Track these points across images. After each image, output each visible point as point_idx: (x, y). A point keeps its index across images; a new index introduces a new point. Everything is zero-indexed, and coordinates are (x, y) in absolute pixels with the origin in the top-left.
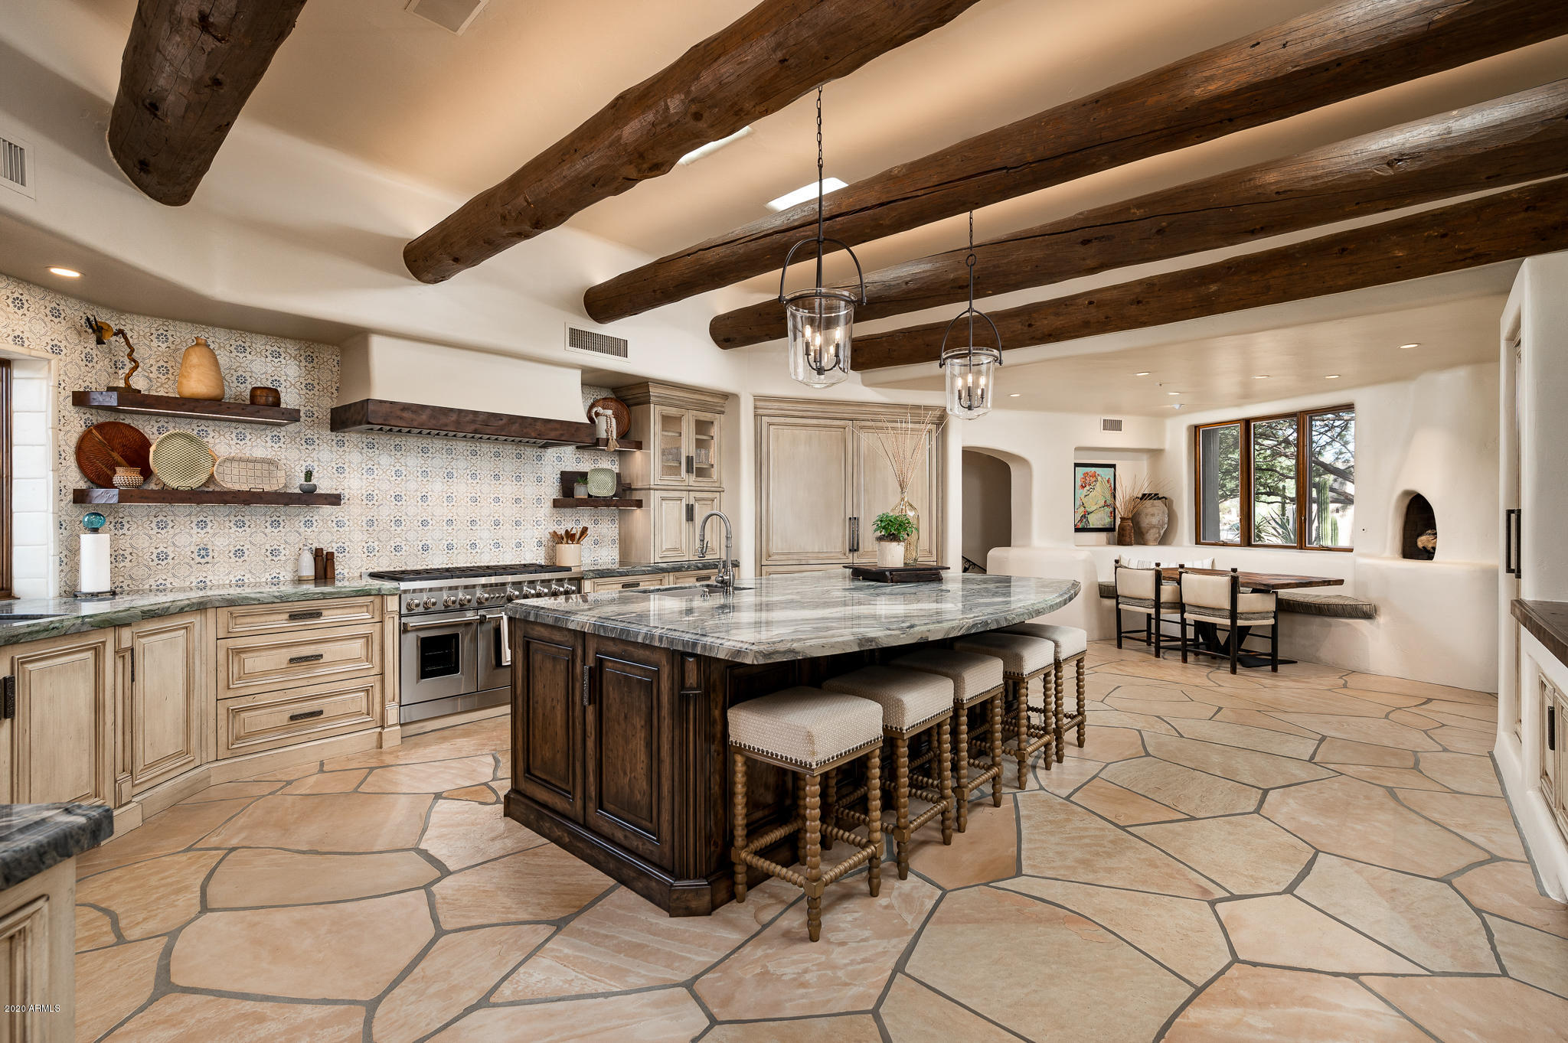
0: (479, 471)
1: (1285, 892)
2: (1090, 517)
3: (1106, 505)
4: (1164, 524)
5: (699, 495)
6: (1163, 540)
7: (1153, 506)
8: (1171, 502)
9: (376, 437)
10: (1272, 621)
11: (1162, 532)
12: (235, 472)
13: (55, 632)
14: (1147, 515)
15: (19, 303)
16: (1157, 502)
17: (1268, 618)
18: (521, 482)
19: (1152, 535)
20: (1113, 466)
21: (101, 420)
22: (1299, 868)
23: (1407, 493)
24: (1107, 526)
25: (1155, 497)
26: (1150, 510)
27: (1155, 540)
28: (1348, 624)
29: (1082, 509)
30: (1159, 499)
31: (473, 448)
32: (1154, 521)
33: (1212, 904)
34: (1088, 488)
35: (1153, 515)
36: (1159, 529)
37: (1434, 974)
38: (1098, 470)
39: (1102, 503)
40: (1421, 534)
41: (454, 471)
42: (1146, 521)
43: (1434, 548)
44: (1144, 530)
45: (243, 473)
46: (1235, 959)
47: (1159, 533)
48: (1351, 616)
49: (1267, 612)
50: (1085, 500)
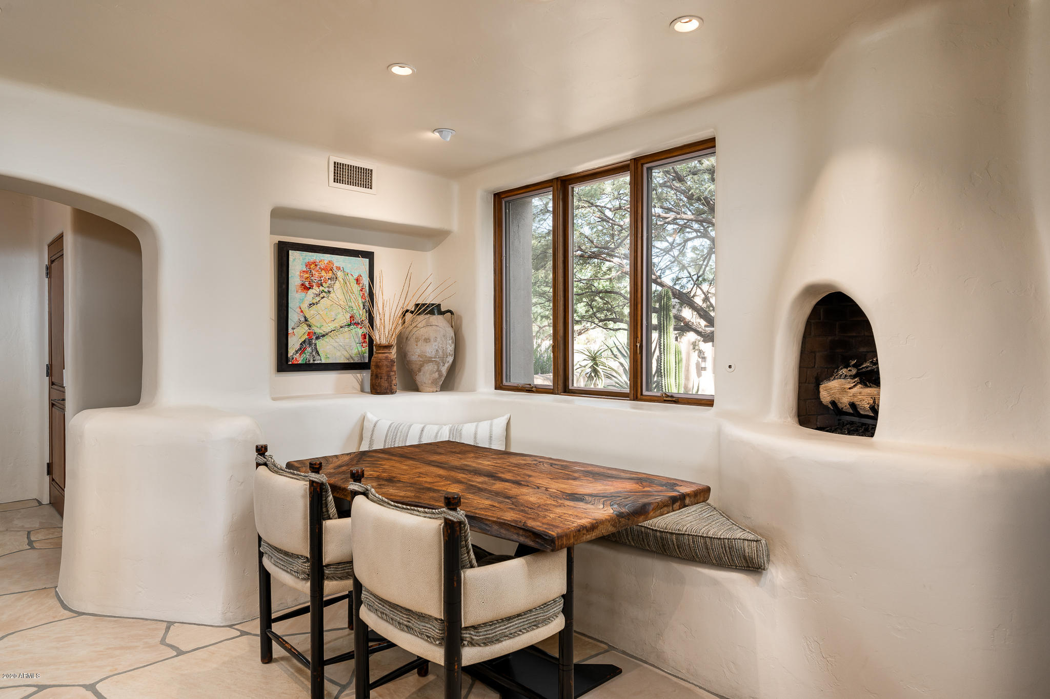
2: (321, 344)
3: (353, 322)
4: (445, 355)
6: (448, 382)
7: (428, 325)
8: (460, 318)
10: (558, 624)
11: (444, 370)
14: (417, 340)
16: (436, 319)
17: (546, 621)
19: (427, 375)
20: (369, 255)
23: (810, 290)
24: (357, 360)
25: (433, 309)
26: (423, 332)
27: (434, 382)
28: (715, 582)
29: (305, 328)
30: (441, 313)
32: (430, 350)
34: (316, 290)
35: (427, 340)
36: (438, 364)
38: (338, 260)
39: (344, 319)
40: (829, 376)
42: (416, 351)
43: (875, 409)
44: (415, 367)
47: (439, 371)
48: (720, 564)
49: (545, 605)
50: (309, 313)
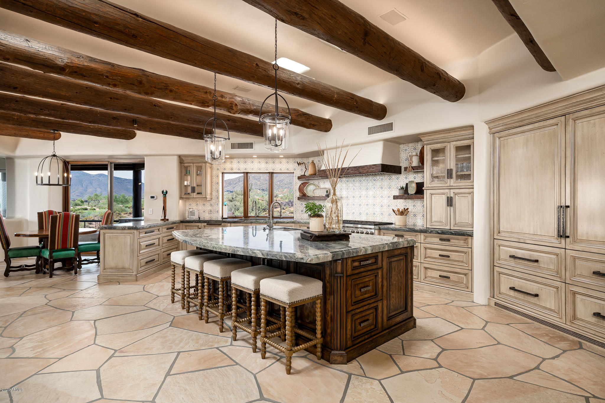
0: (376, 186)
1: (99, 369)
5: (457, 191)
9: (349, 178)
12: (318, 192)
13: (258, 222)
15: (288, 162)
18: (391, 189)
21: (303, 182)
22: (103, 384)
31: (374, 178)
33: (116, 351)
37: (35, 374)
41: (369, 187)
45: (319, 192)
46: (94, 343)
